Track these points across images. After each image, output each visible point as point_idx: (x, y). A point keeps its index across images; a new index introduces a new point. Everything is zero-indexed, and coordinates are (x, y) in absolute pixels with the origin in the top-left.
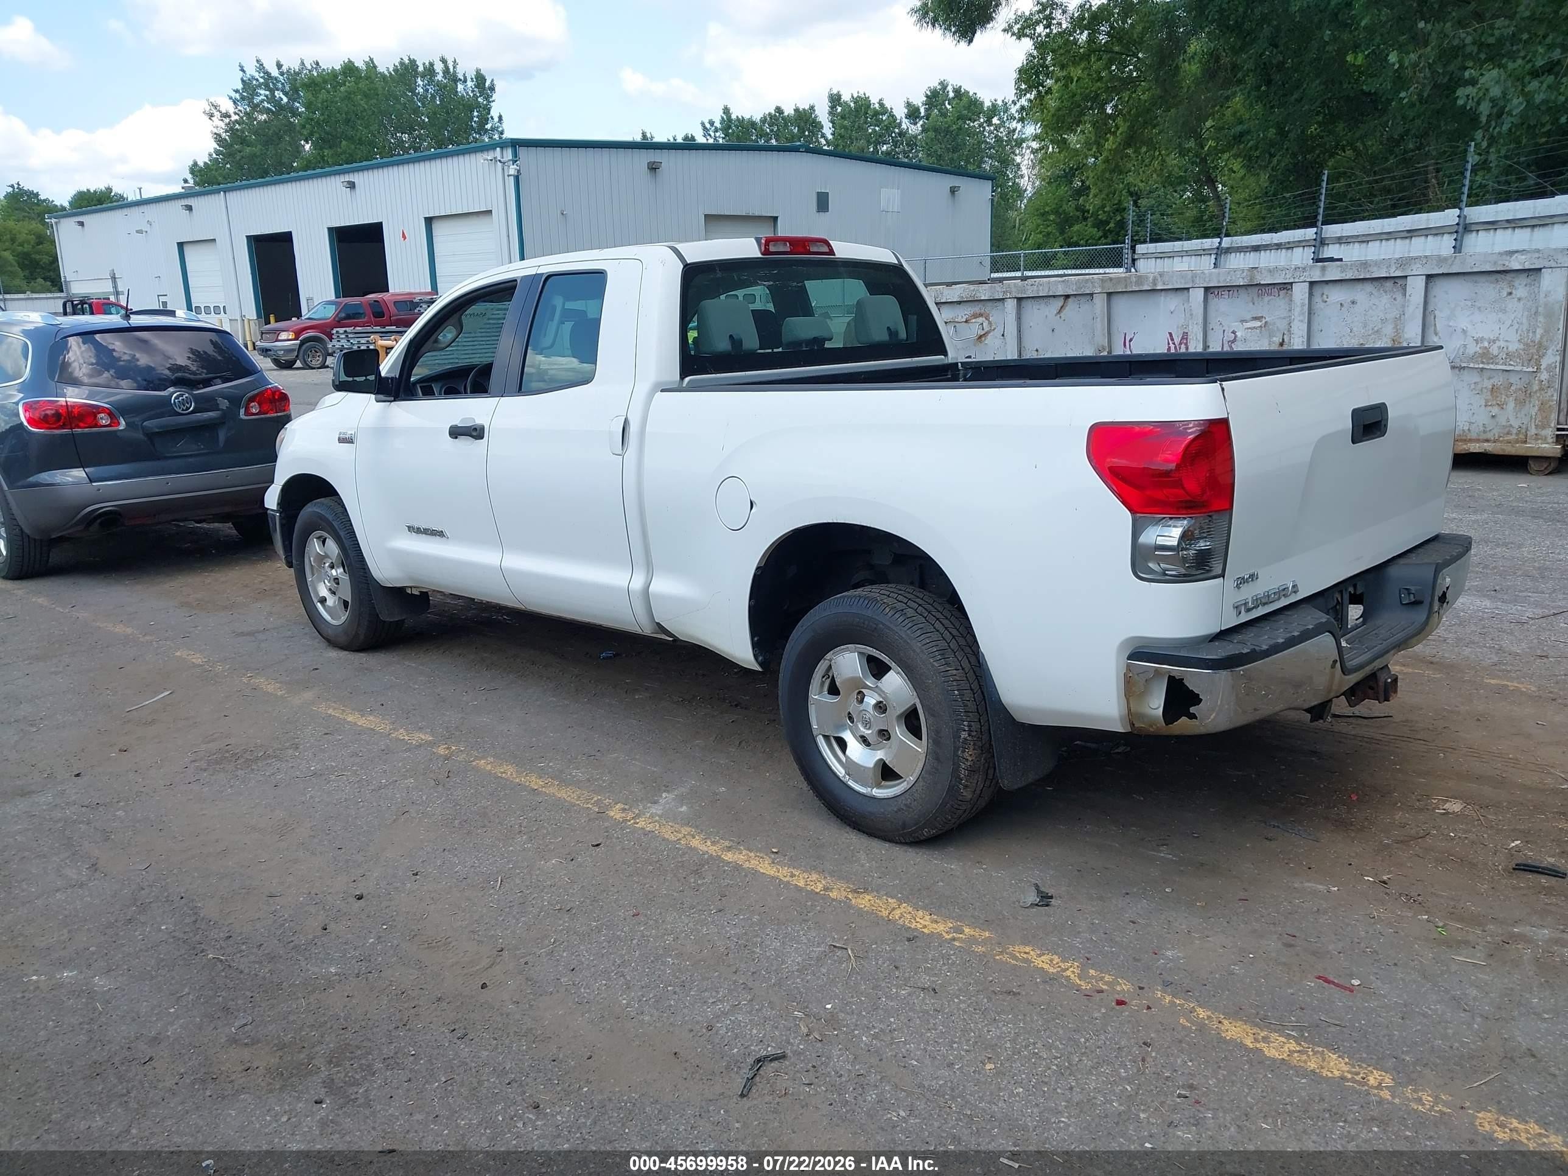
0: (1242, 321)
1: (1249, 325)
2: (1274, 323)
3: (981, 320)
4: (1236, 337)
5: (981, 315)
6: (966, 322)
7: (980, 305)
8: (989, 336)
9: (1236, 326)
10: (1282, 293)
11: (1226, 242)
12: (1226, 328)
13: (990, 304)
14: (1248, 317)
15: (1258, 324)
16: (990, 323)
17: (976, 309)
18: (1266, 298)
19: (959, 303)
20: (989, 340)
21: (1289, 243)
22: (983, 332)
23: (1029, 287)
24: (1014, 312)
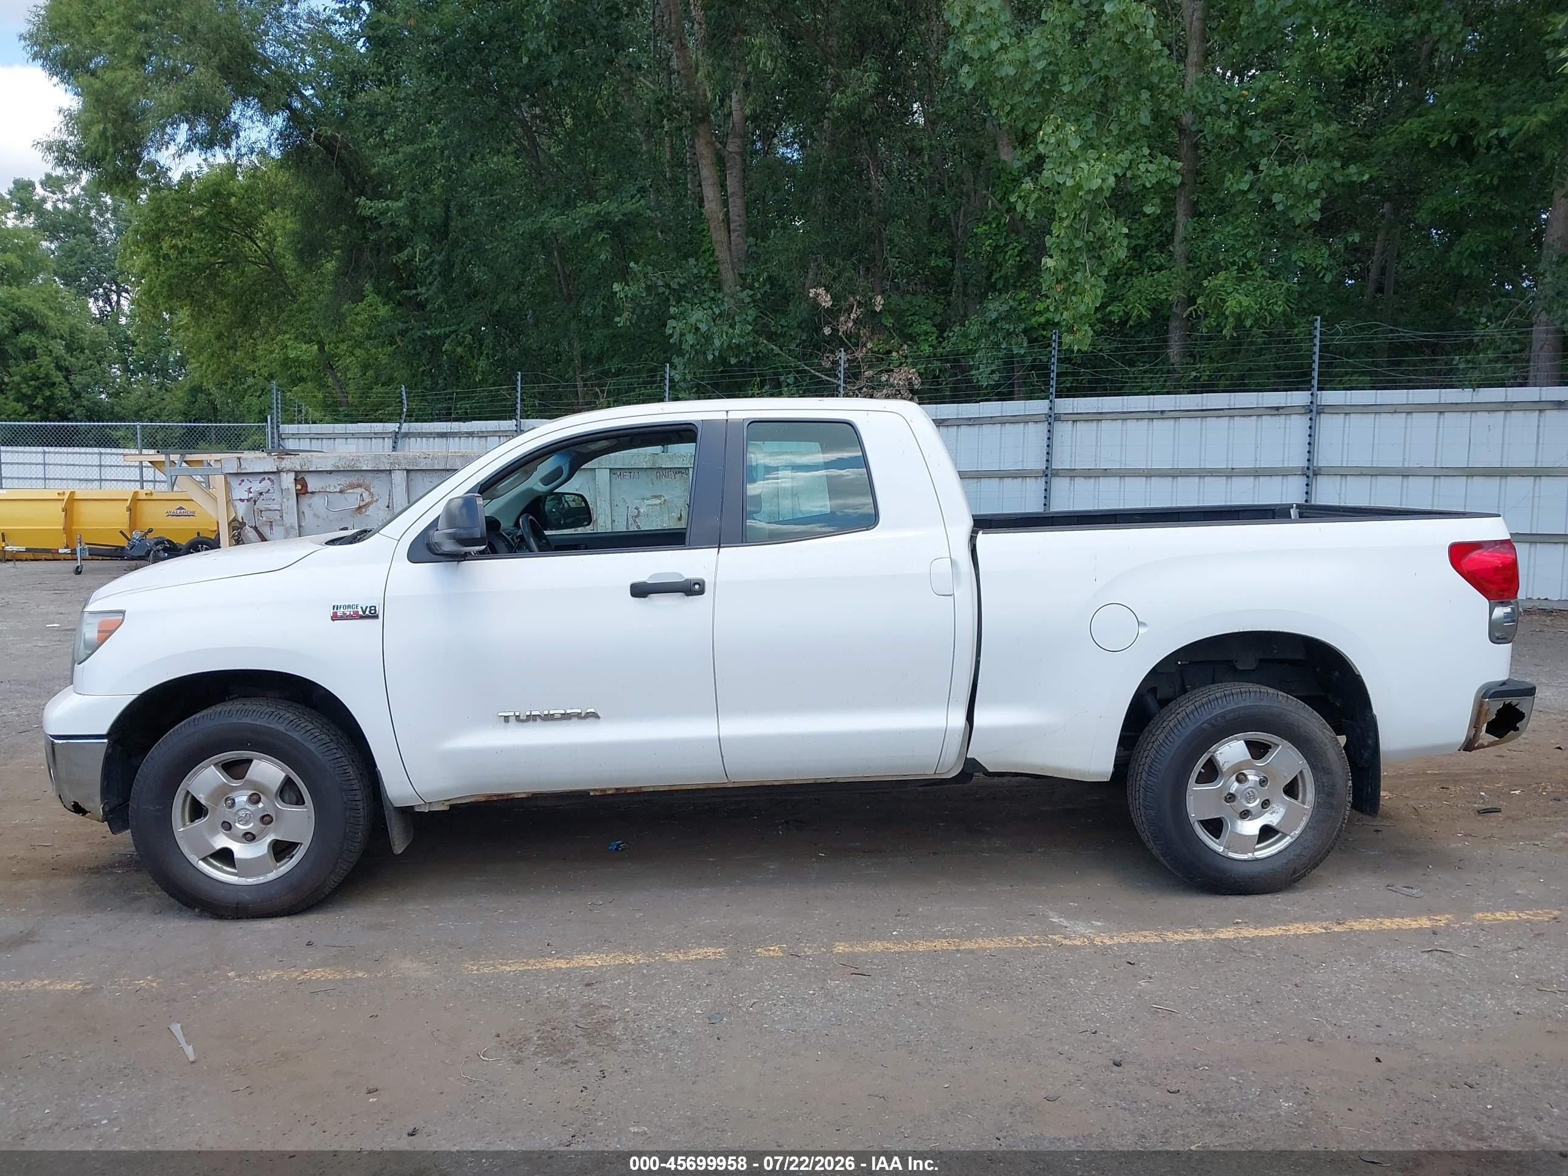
0: (643, 499)
1: (649, 502)
2: (672, 502)
3: (359, 490)
4: (639, 512)
5: (359, 486)
6: (341, 492)
7: (358, 475)
8: (371, 508)
9: (637, 503)
10: (677, 476)
11: (406, 427)
12: (630, 505)
13: (370, 475)
14: (649, 495)
15: (658, 501)
16: (372, 495)
17: (354, 479)
18: (664, 480)
19: (331, 472)
20: (371, 510)
21: (482, 432)
22: (363, 503)
23: (422, 460)
24: (405, 483)
